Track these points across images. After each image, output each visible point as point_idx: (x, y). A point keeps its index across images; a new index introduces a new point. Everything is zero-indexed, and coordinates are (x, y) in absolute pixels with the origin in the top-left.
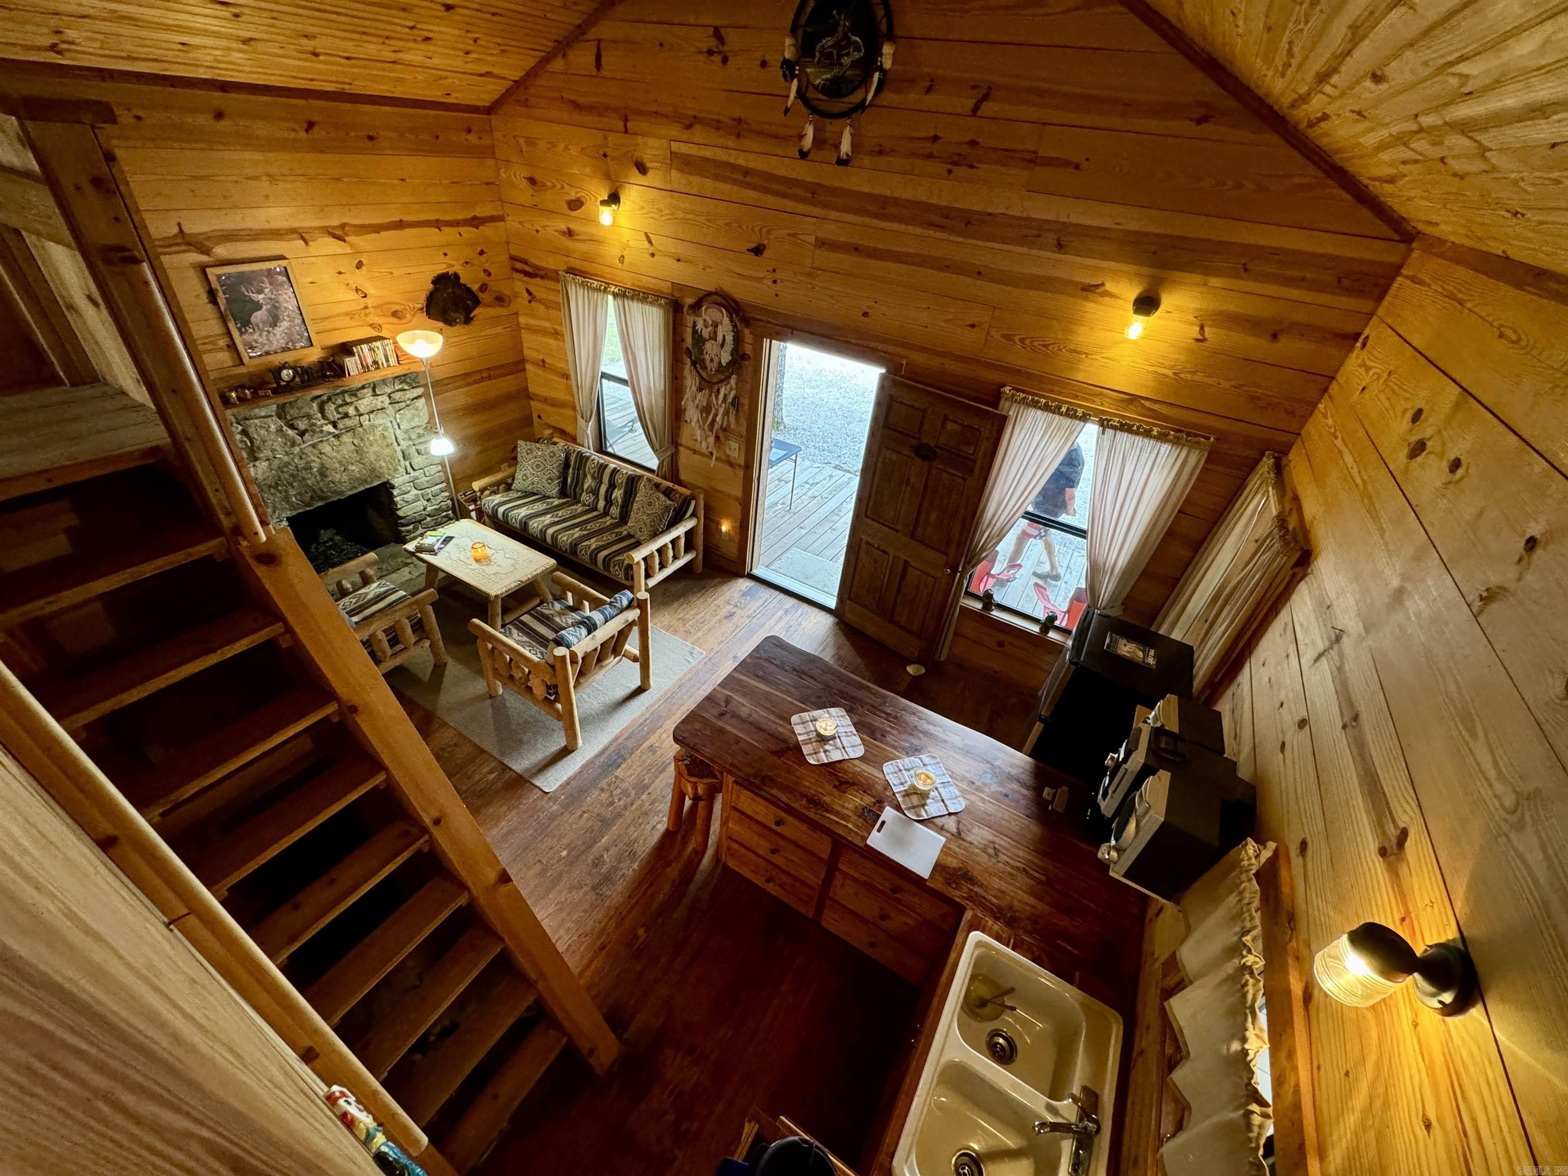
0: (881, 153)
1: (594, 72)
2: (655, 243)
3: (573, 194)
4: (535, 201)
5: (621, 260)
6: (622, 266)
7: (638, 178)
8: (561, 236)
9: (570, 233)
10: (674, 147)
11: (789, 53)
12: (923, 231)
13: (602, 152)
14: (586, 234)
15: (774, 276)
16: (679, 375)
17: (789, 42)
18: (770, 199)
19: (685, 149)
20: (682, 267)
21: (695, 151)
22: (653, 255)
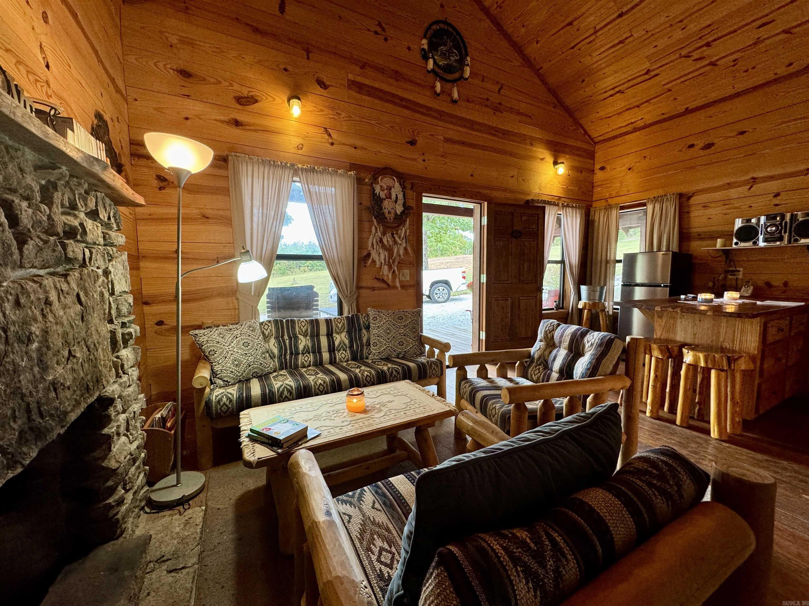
0: (468, 101)
1: (278, 13)
2: (334, 135)
3: (245, 92)
4: (186, 92)
5: (300, 147)
6: (300, 152)
7: (319, 90)
8: (224, 125)
9: (237, 123)
10: (351, 77)
11: (426, 47)
12: (489, 137)
13: (283, 67)
14: (258, 125)
15: (423, 157)
16: (361, 230)
17: (424, 41)
18: (417, 115)
19: (359, 79)
20: (358, 153)
21: (367, 82)
22: (332, 144)
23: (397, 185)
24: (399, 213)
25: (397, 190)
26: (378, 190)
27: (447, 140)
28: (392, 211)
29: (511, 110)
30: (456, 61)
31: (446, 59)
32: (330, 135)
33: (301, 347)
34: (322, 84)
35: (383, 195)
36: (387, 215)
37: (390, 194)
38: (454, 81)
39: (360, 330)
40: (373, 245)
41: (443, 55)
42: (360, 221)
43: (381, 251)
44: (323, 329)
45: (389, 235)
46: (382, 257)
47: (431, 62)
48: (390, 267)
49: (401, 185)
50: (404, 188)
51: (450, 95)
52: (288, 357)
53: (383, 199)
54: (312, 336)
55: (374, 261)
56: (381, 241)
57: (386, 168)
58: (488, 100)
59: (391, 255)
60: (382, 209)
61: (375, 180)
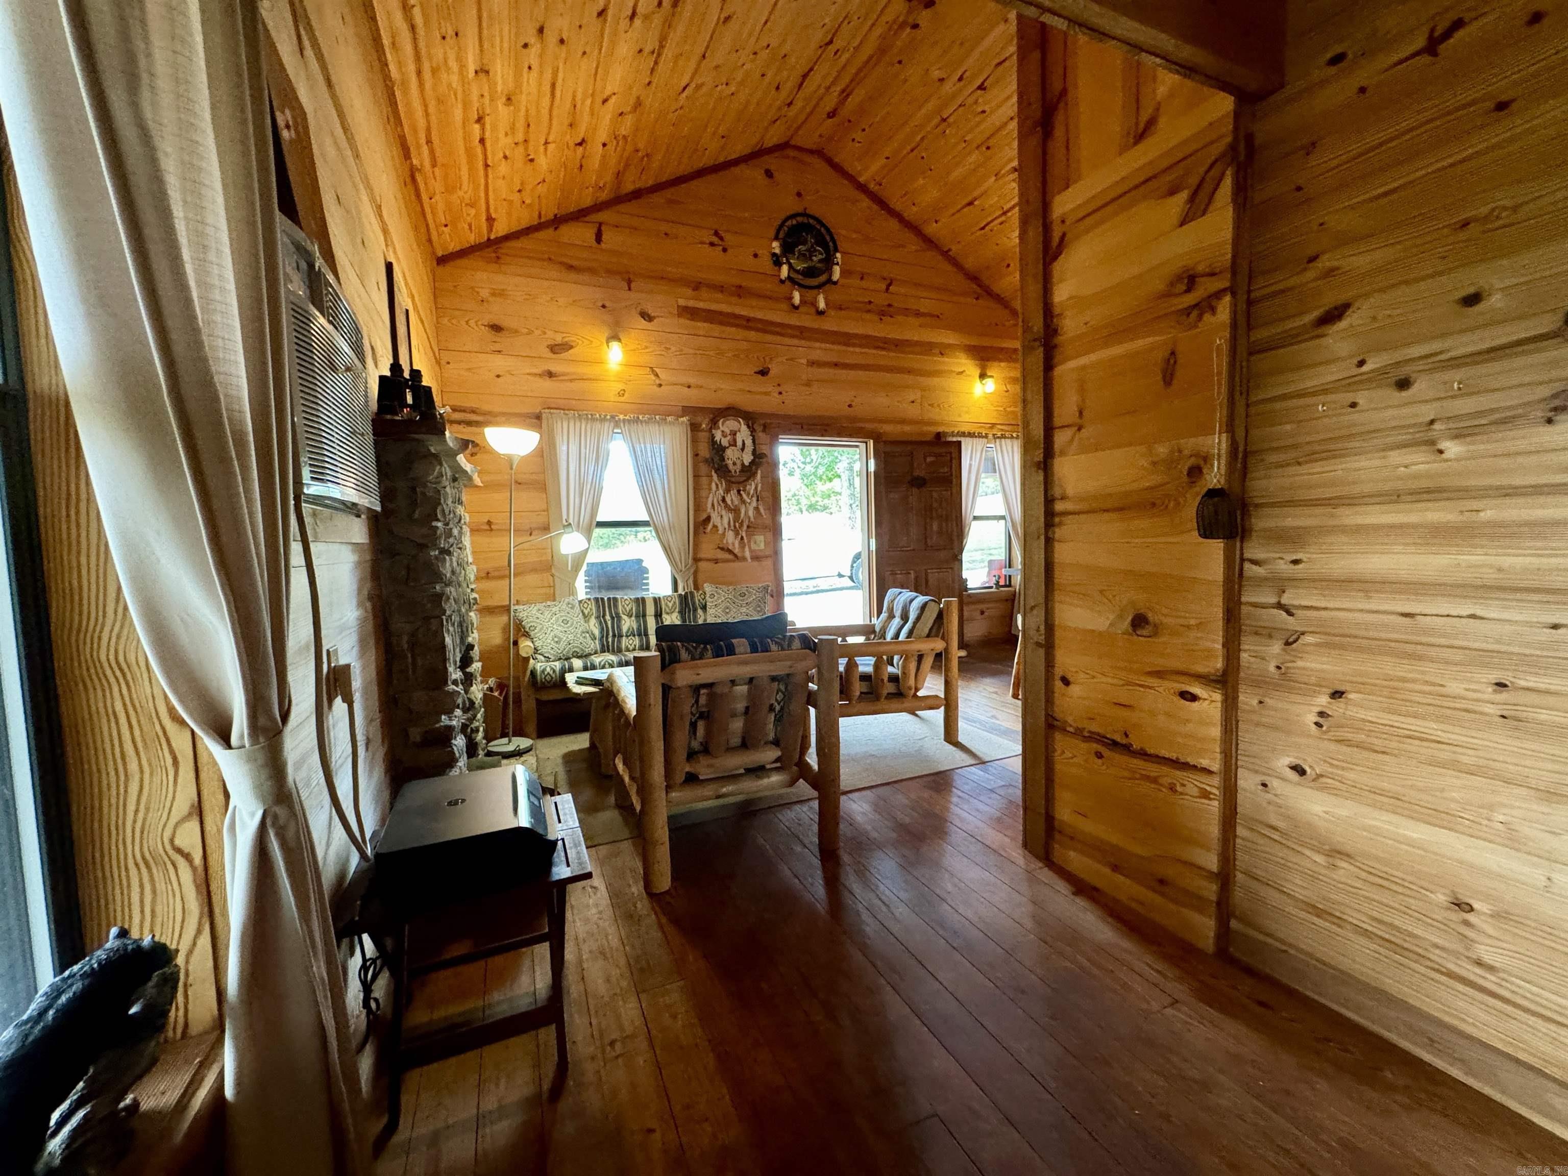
0: (841, 309)
1: (594, 244)
2: (663, 375)
3: (559, 339)
4: (497, 347)
5: (621, 393)
6: (622, 399)
7: (643, 323)
8: (537, 379)
9: (550, 374)
10: (682, 302)
11: (777, 251)
12: (874, 351)
13: (600, 304)
14: (574, 373)
15: (780, 389)
16: (697, 489)
17: (775, 244)
18: (769, 338)
19: (691, 303)
20: (693, 392)
21: (701, 305)
22: (660, 385)
23: (744, 427)
24: (747, 463)
25: (744, 434)
26: (718, 436)
27: (812, 363)
28: (739, 462)
29: (906, 312)
30: (820, 261)
31: (805, 261)
32: (657, 375)
33: (625, 629)
34: (646, 316)
35: (725, 442)
36: (731, 467)
37: (735, 440)
38: (819, 287)
39: (695, 610)
40: (713, 505)
41: (803, 257)
42: (696, 476)
43: (724, 513)
44: (650, 609)
45: (734, 492)
46: (726, 521)
47: (785, 268)
48: (737, 533)
49: (748, 427)
50: (753, 431)
51: (814, 304)
52: (610, 640)
53: (725, 448)
54: (637, 616)
55: (715, 527)
56: (724, 500)
57: (728, 409)
58: (870, 302)
59: (737, 518)
60: (724, 460)
61: (714, 423)
